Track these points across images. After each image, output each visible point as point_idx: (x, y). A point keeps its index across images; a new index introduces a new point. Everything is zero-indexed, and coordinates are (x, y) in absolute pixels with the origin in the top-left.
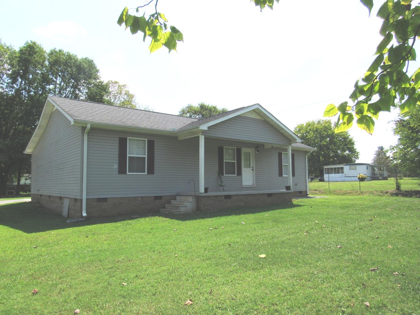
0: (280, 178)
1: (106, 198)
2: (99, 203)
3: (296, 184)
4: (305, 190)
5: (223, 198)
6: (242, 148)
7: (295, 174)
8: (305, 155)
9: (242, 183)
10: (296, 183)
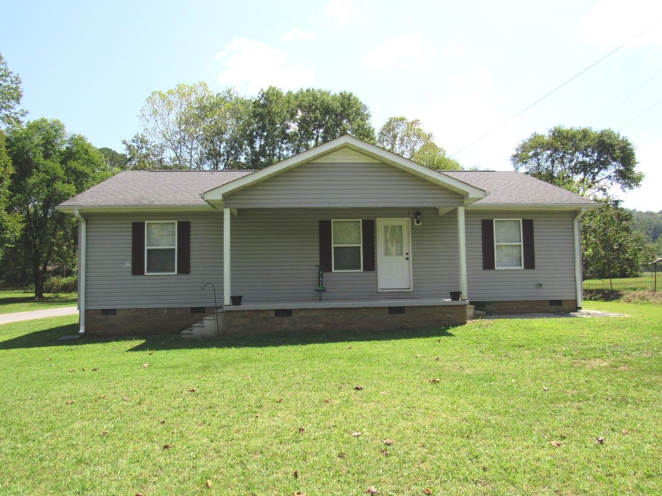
0: (489, 272)
1: (115, 310)
2: (104, 316)
3: (541, 285)
4: (573, 298)
5: (273, 314)
6: (378, 219)
7: (536, 264)
8: (573, 221)
9: (377, 284)
10: (541, 283)
